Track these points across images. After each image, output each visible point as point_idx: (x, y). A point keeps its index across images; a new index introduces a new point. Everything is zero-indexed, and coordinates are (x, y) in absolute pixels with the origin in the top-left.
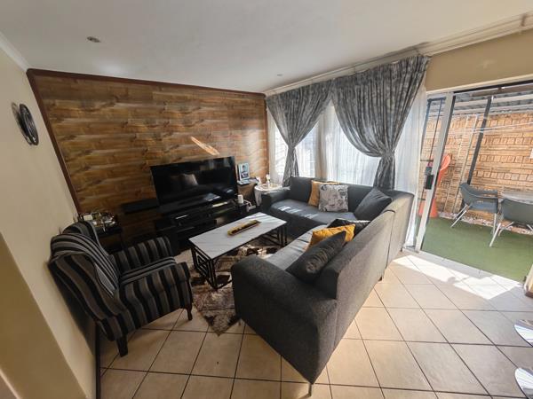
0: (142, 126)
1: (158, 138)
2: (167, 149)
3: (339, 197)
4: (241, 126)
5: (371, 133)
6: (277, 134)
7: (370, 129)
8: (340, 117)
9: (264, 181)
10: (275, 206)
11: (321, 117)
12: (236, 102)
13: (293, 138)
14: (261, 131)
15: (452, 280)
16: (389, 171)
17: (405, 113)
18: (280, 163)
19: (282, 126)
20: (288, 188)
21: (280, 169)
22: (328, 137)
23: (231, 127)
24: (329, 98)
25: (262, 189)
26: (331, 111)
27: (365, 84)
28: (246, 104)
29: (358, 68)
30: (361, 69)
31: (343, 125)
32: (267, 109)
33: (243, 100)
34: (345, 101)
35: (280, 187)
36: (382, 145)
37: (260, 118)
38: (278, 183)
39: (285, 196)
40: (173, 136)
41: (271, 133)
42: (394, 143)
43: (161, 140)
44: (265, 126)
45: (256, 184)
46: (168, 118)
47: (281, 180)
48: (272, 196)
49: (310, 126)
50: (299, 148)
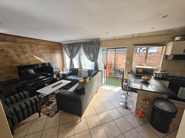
0: (11, 51)
1: (19, 56)
2: (23, 60)
3: (86, 73)
4: (53, 53)
5: (92, 56)
6: (67, 55)
7: (91, 55)
8: (84, 52)
9: (63, 70)
10: (67, 77)
11: (79, 51)
12: (52, 45)
13: (72, 57)
14: (61, 54)
15: (112, 89)
16: (97, 65)
17: (98, 52)
18: (68, 64)
19: (68, 53)
20: (71, 72)
21: (68, 66)
22: (82, 57)
23: (50, 53)
24: (81, 47)
25: (62, 73)
26: (82, 50)
27: (89, 44)
28: (55, 46)
29: (87, 41)
30: (88, 41)
31: (85, 54)
32: (63, 48)
33: (54, 44)
34: (85, 48)
35: (68, 72)
36: (94, 59)
37: (60, 50)
38: (68, 70)
39: (70, 74)
40: (26, 55)
41: (64, 55)
42: (97, 59)
43: (20, 56)
44: (62, 53)
45: (60, 71)
46: (24, 49)
47: (69, 70)
48: (66, 74)
49: (76, 54)
50: (74, 60)
